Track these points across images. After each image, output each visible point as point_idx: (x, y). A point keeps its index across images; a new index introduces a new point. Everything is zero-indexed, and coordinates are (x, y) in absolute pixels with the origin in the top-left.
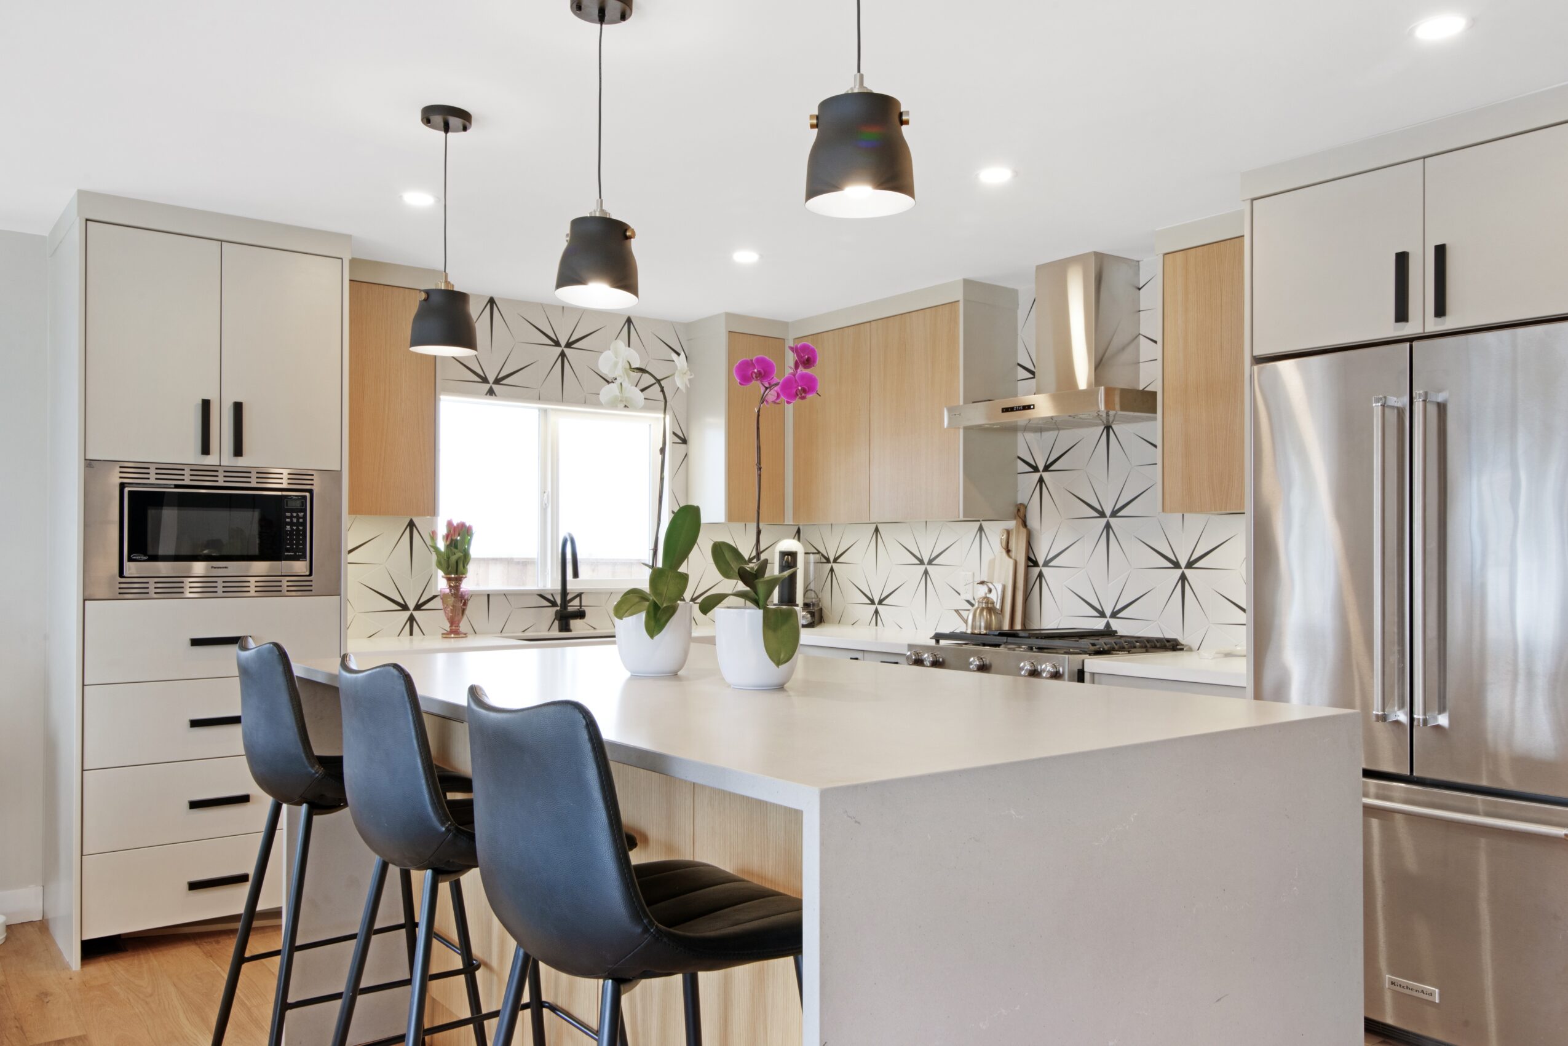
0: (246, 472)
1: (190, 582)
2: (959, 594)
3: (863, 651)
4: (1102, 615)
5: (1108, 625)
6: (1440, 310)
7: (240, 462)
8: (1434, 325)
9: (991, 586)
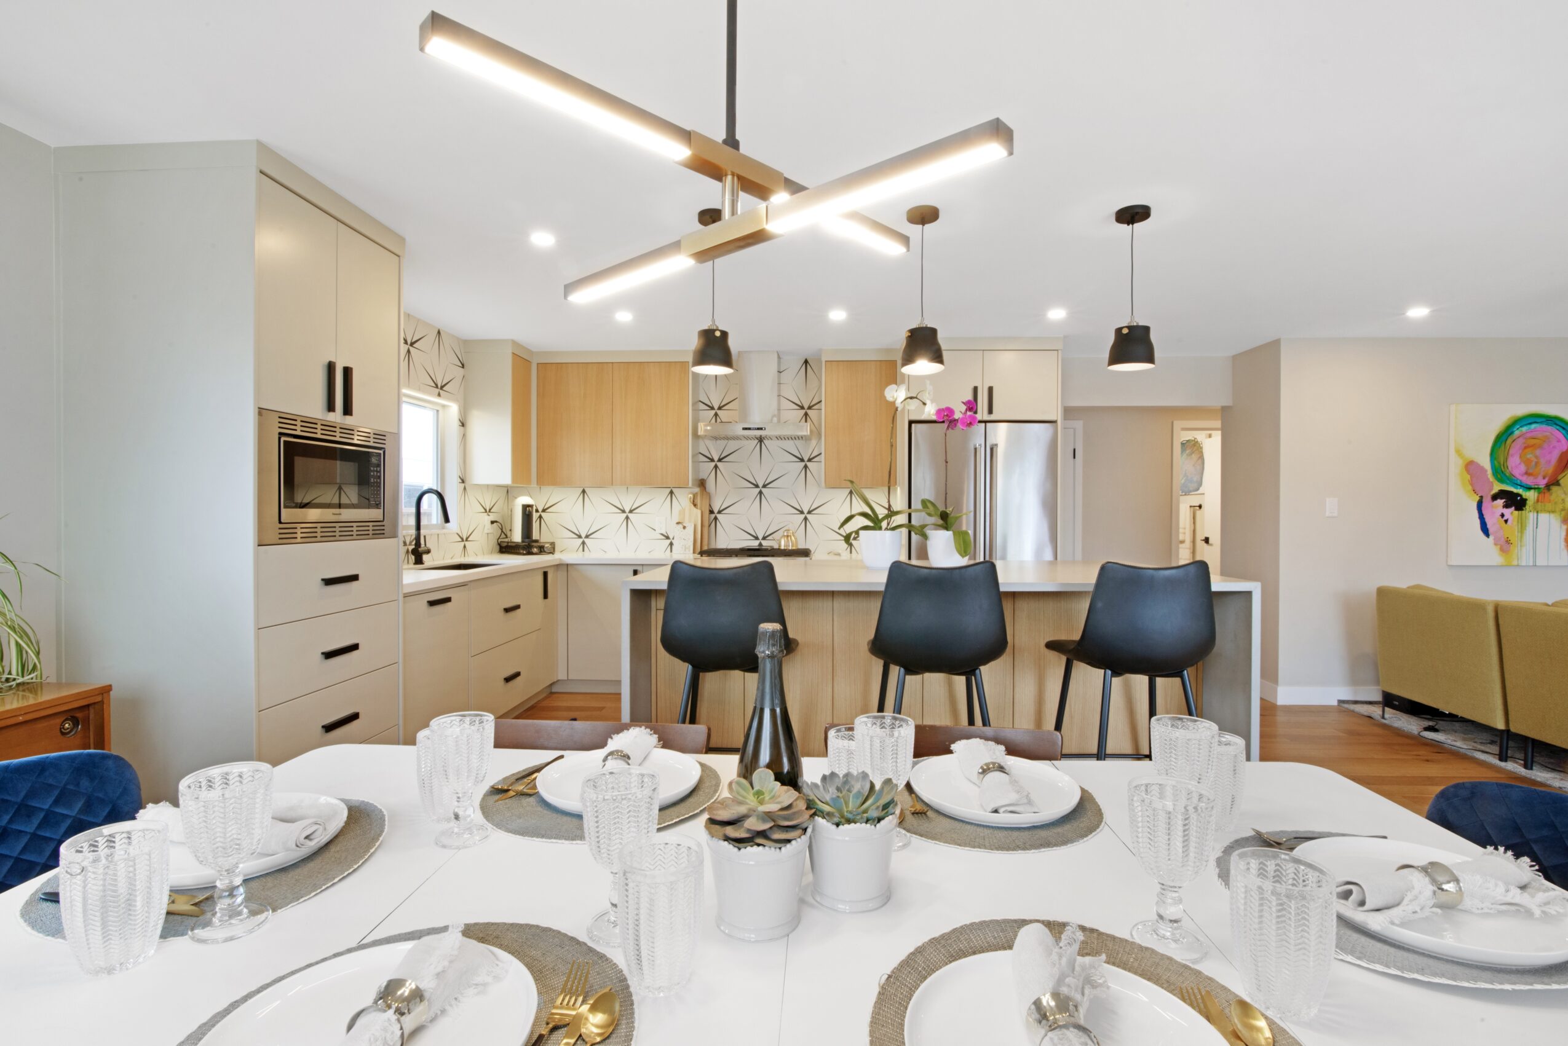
0: (349, 431)
1: (301, 528)
2: (655, 530)
3: (643, 565)
4: (757, 538)
5: (760, 544)
6: (990, 411)
7: (349, 421)
8: (986, 417)
9: (684, 525)
